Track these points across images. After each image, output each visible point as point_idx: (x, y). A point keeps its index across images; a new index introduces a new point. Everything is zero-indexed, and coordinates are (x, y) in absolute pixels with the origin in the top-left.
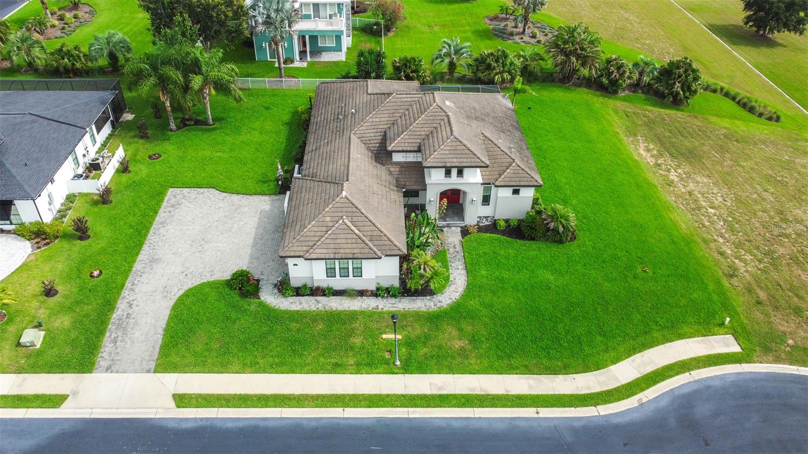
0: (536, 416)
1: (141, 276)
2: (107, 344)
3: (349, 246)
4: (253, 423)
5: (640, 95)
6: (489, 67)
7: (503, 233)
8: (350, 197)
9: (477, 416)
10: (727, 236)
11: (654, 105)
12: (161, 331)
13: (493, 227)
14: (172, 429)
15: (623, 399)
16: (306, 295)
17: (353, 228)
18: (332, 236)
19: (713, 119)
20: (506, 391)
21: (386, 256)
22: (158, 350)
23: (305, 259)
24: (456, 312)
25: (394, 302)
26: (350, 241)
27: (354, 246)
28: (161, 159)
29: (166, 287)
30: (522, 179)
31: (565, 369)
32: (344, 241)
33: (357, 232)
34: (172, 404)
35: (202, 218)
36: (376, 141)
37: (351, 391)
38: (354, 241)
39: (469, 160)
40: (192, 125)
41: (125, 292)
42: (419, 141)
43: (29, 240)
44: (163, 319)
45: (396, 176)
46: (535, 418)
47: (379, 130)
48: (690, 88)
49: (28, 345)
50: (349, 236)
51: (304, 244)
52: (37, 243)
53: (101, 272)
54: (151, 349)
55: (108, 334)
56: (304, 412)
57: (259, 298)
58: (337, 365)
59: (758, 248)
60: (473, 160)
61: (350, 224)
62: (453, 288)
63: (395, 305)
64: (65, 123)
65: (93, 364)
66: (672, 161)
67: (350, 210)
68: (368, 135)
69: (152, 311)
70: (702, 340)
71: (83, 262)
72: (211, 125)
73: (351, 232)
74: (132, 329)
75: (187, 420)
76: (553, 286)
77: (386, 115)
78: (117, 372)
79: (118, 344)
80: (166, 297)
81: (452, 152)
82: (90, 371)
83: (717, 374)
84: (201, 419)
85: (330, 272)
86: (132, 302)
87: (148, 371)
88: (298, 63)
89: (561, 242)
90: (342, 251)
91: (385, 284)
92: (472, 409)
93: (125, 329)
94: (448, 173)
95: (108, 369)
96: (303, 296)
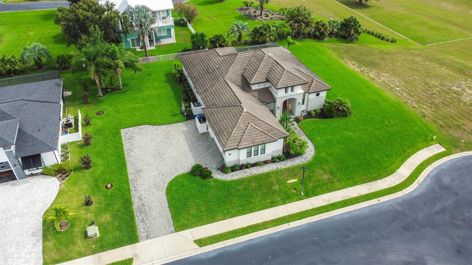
0: (379, 202)
1: (136, 181)
2: (139, 224)
3: (259, 137)
4: (246, 244)
5: (334, 39)
6: (262, 34)
7: (315, 117)
8: (249, 112)
9: (353, 209)
10: (411, 99)
11: (343, 43)
12: (167, 209)
13: (309, 115)
14: (205, 259)
15: (411, 184)
16: (238, 170)
17: (257, 127)
18: (248, 134)
19: (370, 45)
20: (359, 194)
21: (279, 139)
22: (171, 219)
23: (238, 150)
24: (317, 161)
25: (284, 163)
26: (258, 135)
27: (261, 137)
28: (105, 114)
29: (155, 184)
30: (321, 87)
31: (380, 177)
32: (255, 135)
33: (260, 129)
34: (197, 246)
35: (151, 142)
36: (239, 81)
37: (286, 214)
38: (260, 134)
39: (298, 81)
40: (111, 92)
41: (133, 193)
42: (265, 76)
43: (54, 176)
44: (165, 202)
45: (257, 97)
46: (379, 203)
47: (238, 74)
48: (358, 31)
49: (93, 236)
50: (257, 132)
51: (234, 141)
52: (61, 177)
53: (111, 184)
54: (167, 220)
55: (136, 218)
56: (269, 231)
57: (213, 178)
58: (272, 203)
59: (426, 102)
60: (300, 81)
61: (254, 126)
62: (309, 149)
63: (286, 165)
64: (45, 102)
65: (137, 237)
66: (367, 68)
67: (251, 118)
68: (234, 78)
69: (155, 199)
70: (428, 149)
71: (96, 181)
72: (122, 90)
73: (257, 130)
74: (150, 211)
75: (210, 252)
76: (354, 138)
77: (239, 66)
78: (154, 238)
79: (145, 222)
80: (159, 189)
81: (288, 79)
82: (138, 241)
83: (442, 163)
84: (218, 250)
85: (249, 154)
86: (140, 197)
87: (172, 232)
88: (149, 47)
89: (346, 116)
90: (256, 141)
91: (276, 155)
92: (349, 207)
93: (145, 213)
94: (286, 91)
95: (147, 237)
96: (236, 171)
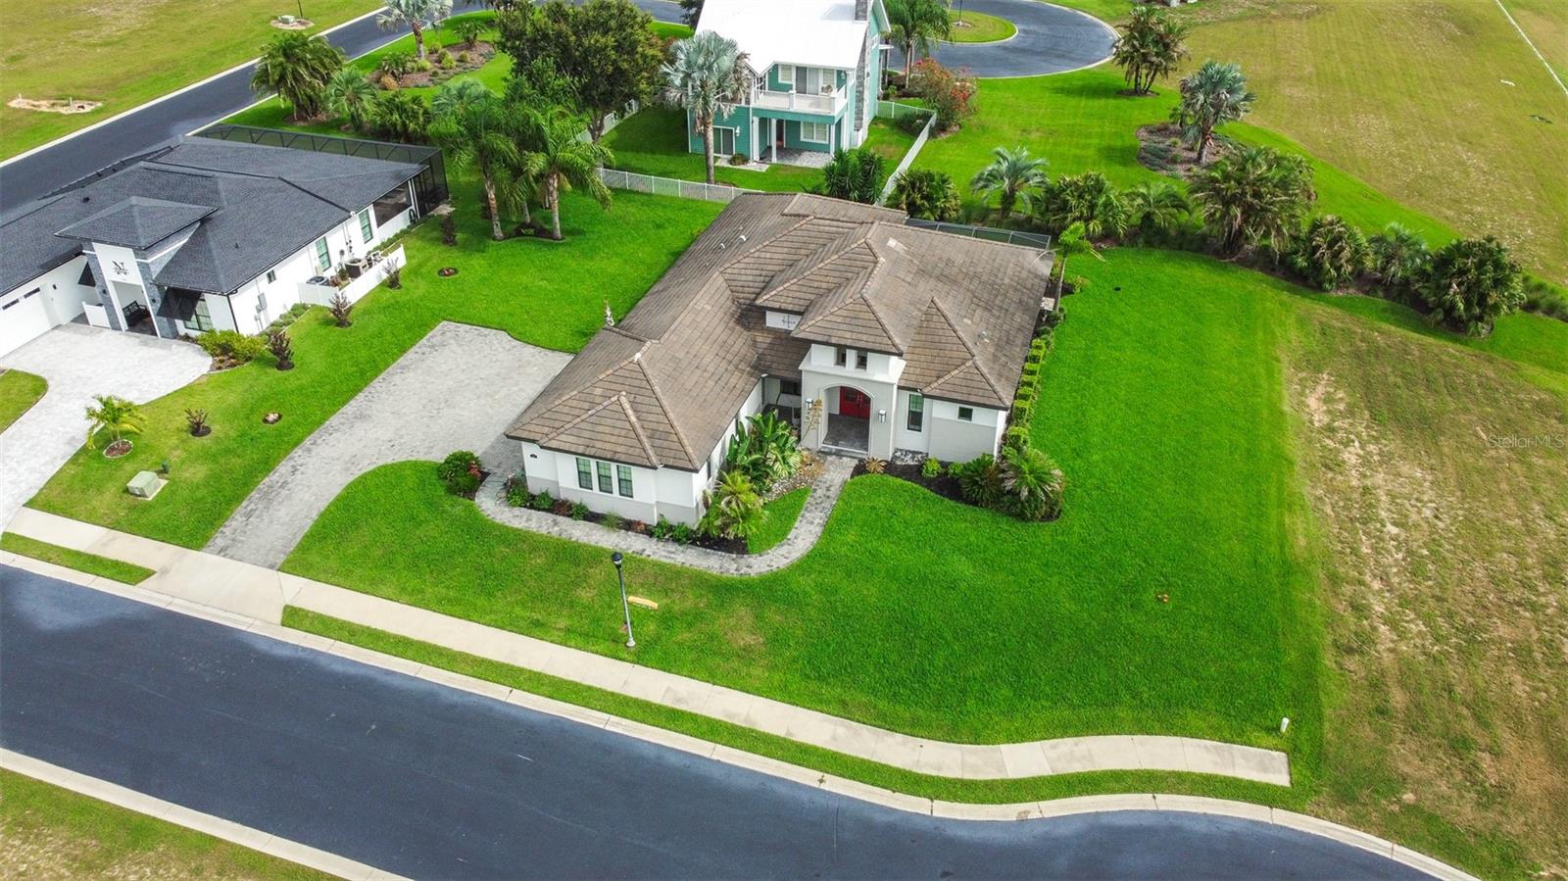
0: (816, 785)
1: (331, 434)
2: (238, 517)
3: (614, 439)
4: (372, 674)
5: (1381, 302)
6: (1065, 207)
7: (929, 484)
8: (644, 365)
9: (714, 757)
10: (1395, 580)
11: (1398, 323)
12: (315, 515)
13: (913, 472)
14: (257, 652)
15: (993, 802)
16: (544, 510)
17: (630, 412)
18: (592, 419)
19: (1532, 371)
20: (789, 733)
21: (666, 466)
22: (298, 540)
23: (542, 447)
24: (769, 589)
26: (616, 432)
27: (621, 440)
28: (457, 276)
29: (355, 456)
30: (974, 391)
31: (914, 727)
32: (607, 430)
33: (633, 419)
34: (277, 619)
35: (464, 370)
36: (752, 290)
37: (537, 667)
38: (623, 433)
39: (872, 339)
40: (530, 235)
41: (298, 452)
42: (812, 297)
43: (212, 355)
44: (327, 500)
46: (815, 788)
47: (764, 273)
49: (138, 493)
50: (619, 424)
51: (548, 423)
52: (221, 361)
53: (280, 417)
54: (290, 537)
55: (244, 504)
56: (451, 678)
57: (474, 501)
58: (537, 624)
59: (1450, 616)
60: (879, 339)
61: (627, 406)
62: (784, 550)
64: (324, 200)
65: (207, 539)
66: (1367, 427)
67: (637, 383)
68: (744, 278)
69: (317, 485)
70: (1216, 748)
71: (265, 398)
72: (557, 239)
73: (624, 417)
74: (280, 503)
75: (285, 644)
76: (963, 586)
77: (786, 250)
78: (232, 557)
79: (251, 519)
80: (348, 469)
82: (198, 548)
83: (1209, 812)
84: (304, 649)
85: (584, 479)
86: (298, 467)
87: (271, 567)
88: (755, 164)
90: (599, 445)
92: (712, 744)
93: (270, 501)
94: (841, 360)
95: (222, 551)
96: (539, 510)
